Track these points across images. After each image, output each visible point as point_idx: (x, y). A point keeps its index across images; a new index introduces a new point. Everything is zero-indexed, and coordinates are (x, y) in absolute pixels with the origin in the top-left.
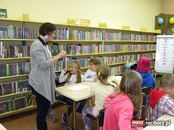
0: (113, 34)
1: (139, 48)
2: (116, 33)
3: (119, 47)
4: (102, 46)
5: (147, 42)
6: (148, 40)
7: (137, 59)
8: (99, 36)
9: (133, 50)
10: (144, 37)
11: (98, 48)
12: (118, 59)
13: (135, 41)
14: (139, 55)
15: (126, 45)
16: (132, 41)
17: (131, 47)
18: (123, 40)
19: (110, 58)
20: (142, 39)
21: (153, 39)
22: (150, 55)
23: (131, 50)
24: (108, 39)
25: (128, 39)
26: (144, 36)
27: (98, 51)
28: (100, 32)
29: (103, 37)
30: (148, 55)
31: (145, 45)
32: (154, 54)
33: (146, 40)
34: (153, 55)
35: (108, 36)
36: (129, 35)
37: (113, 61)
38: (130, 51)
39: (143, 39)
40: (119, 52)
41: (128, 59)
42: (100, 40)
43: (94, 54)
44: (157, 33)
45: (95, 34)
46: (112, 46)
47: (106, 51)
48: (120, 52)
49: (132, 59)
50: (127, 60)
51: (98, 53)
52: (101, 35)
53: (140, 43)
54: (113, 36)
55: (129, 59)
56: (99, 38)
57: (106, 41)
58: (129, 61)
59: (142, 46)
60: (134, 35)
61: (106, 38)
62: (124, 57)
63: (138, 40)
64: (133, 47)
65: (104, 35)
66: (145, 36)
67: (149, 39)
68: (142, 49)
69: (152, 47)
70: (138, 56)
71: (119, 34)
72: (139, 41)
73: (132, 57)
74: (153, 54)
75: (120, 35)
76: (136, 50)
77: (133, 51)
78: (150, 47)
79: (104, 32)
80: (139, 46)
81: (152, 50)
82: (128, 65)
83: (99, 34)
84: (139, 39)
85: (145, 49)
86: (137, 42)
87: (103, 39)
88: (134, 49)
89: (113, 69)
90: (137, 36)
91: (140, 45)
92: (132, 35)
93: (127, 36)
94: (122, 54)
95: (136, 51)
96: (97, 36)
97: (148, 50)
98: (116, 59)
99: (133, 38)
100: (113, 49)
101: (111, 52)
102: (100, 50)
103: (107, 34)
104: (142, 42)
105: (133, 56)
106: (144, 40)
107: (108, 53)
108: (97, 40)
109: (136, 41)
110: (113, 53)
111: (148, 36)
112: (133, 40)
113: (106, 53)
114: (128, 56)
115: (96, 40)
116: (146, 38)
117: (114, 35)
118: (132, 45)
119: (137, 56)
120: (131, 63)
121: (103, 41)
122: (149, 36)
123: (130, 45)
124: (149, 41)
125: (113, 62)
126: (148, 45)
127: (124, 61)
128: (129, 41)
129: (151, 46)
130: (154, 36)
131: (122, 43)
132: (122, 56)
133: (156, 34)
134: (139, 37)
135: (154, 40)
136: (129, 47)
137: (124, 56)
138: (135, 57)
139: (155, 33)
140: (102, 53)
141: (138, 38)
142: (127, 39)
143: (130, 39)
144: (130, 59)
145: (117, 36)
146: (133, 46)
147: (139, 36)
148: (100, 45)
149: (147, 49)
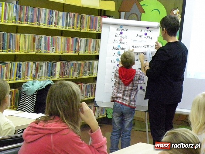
1: (60, 47)
3: (10, 39)
5: (79, 31)
6: (83, 27)
7: (55, 75)
9: (45, 49)
10: (74, 19)
12: (7, 69)
13: (50, 28)
14: (58, 64)
15: (27, 35)
16: (42, 26)
17: (40, 41)
18: (19, 23)
20: (67, 23)
21: (96, 25)
23: (39, 48)
25: (32, 21)
26: (74, 16)
30: (80, 65)
31: (75, 39)
32: (95, 62)
33: (79, 26)
34: (95, 65)
36: (36, 10)
38: (36, 50)
40: (9, 51)
41: (30, 71)
48: (11, 53)
49: (42, 72)
50: (27, 75)
53: (62, 33)
55: (33, 72)
58: (34, 76)
59: (68, 40)
60: (48, 10)
62: (20, 67)
63: (57, 24)
64: (45, 43)
66: (76, 15)
67: (85, 25)
68: (68, 49)
69: (92, 44)
70: (56, 66)
71: (12, 5)
72: (59, 27)
73: (42, 66)
74: (93, 63)
75: (12, 8)
76: (51, 49)
77: (45, 52)
78: (86, 44)
80: (61, 40)
81: (91, 53)
82: (30, 87)
84: (61, 21)
85: (74, 49)
86: (55, 28)
88: (47, 48)
90: (54, 13)
91: (63, 38)
93: (30, 13)
94: (16, 58)
95: (51, 53)
97: (82, 53)
98: (1, 70)
99: (45, 19)
104: (67, 29)
105: (44, 64)
106: (73, 25)
109: (52, 27)
111: (82, 16)
112: (46, 24)
114: (31, 63)
116: (78, 20)
118: (43, 36)
119: (53, 67)
120: (38, 82)
122: (85, 16)
123: (37, 37)
124: (86, 30)
126: (83, 40)
127: (19, 77)
128: (36, 26)
130: (99, 17)
131: (17, 30)
132: (16, 64)
133: (103, 13)
134: (61, 18)
135: (98, 27)
136: (34, 41)
137: (21, 63)
138: (50, 68)
141: (58, 20)
142: (30, 19)
143: (39, 20)
144: (37, 71)
145: (5, 10)
146: (45, 39)
147: (61, 13)
149: (79, 49)
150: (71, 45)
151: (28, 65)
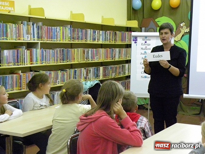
0: (56, 28)
1: (101, 56)
2: (62, 27)
3: (68, 53)
4: (37, 52)
5: (114, 43)
6: (117, 41)
7: (99, 76)
8: (32, 32)
9: (92, 58)
10: (110, 35)
11: (31, 55)
12: (67, 74)
14: (101, 68)
15: (79, 49)
16: (88, 42)
17: (88, 52)
18: (73, 41)
19: (52, 72)
20: (105, 39)
21: (125, 38)
22: (120, 68)
23: (87, 58)
24: (47, 38)
25: (82, 39)
26: (110, 33)
27: (31, 60)
28: (33, 25)
29: (38, 33)
30: (116, 67)
31: (111, 50)
32: (127, 65)
33: (114, 40)
34: (126, 67)
35: (48, 32)
36: (84, 31)
37: (57, 78)
38: (85, 60)
39: (108, 38)
40: (68, 62)
41: (82, 75)
42: (34, 40)
43: (24, 66)
44: (130, 28)
45: (25, 28)
46: (56, 51)
47: (44, 61)
49: (91, 75)
50: (81, 78)
51: (31, 64)
52: (36, 29)
53: (102, 46)
54: (56, 33)
55: (85, 75)
56: (32, 35)
57: (45, 42)
58: (86, 78)
59: (107, 51)
60: (92, 30)
61: (44, 36)
62: (76, 72)
63: (99, 40)
64: (91, 54)
65: (40, 30)
66: (112, 32)
67: (118, 39)
68: (107, 57)
70: (100, 70)
71: (67, 29)
72: (101, 42)
73: (90, 71)
75: (68, 31)
76: (96, 58)
77: (92, 60)
78: (120, 53)
79: (40, 24)
80: (102, 51)
81: (123, 58)
83: (32, 28)
85: (111, 56)
86: (98, 43)
87: (38, 37)
88: (93, 58)
89: (57, 94)
90: (97, 32)
91: (103, 49)
92: (89, 31)
93: (80, 33)
94: (72, 66)
95: (96, 61)
96: (28, 33)
97: (117, 59)
98: (63, 75)
99: (90, 37)
100: (57, 57)
101: (53, 62)
102: (35, 59)
103: (45, 28)
104: (106, 43)
105: (92, 69)
106: (110, 40)
107: (47, 64)
108: (29, 39)
109: (96, 42)
110: (58, 64)
111: (115, 33)
112: (91, 41)
113: (44, 64)
114: (83, 69)
115: (27, 39)
116: (113, 36)
117: (58, 30)
118: (90, 49)
119: (98, 70)
121: (39, 42)
122: (118, 32)
123: (86, 50)
124: (119, 42)
125: (58, 81)
126: (117, 50)
128: (85, 42)
129: (122, 52)
130: (127, 33)
132: (73, 70)
133: (129, 30)
134: (101, 35)
135: (127, 40)
136: (84, 53)
137: (76, 69)
138: (96, 72)
139: (128, 27)
140: (37, 64)
141: (99, 37)
142: (80, 38)
143: (86, 38)
144: (87, 74)
145: (63, 32)
146: (91, 51)
147: (101, 32)
148: (34, 49)
149: (115, 57)
150: (109, 54)
151: (81, 70)
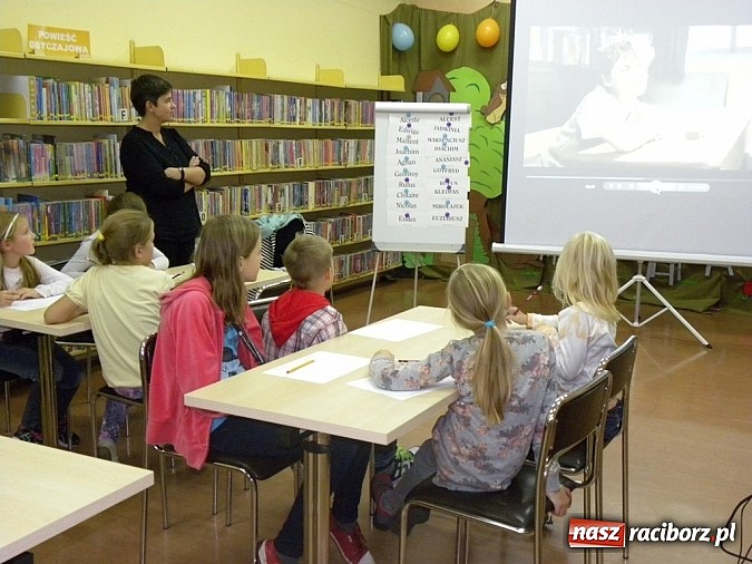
1: (312, 156)
2: (208, 91)
3: (225, 149)
5: (344, 128)
6: (350, 122)
7: (307, 203)
9: (286, 161)
10: (332, 110)
12: (223, 199)
13: (292, 126)
14: (312, 185)
15: (254, 141)
16: (277, 125)
17: (276, 149)
18: (238, 122)
20: (321, 117)
22: (360, 184)
23: (275, 161)
25: (260, 118)
26: (333, 104)
30: (350, 183)
31: (336, 142)
33: (342, 120)
36: (266, 99)
38: (271, 165)
39: (329, 115)
40: (225, 169)
41: (264, 200)
43: (115, 180)
44: (389, 92)
45: (115, 93)
48: (228, 173)
50: (260, 207)
54: (193, 105)
55: (270, 202)
58: (272, 208)
59: (326, 145)
60: (286, 97)
62: (246, 194)
63: (303, 119)
64: (285, 151)
66: (337, 102)
67: (352, 118)
68: (327, 160)
69: (368, 148)
70: (307, 189)
71: (222, 94)
72: (309, 125)
73: (283, 191)
75: (224, 98)
76: (297, 161)
77: (286, 167)
78: (358, 149)
80: (313, 145)
81: (368, 163)
82: (264, 225)
84: (310, 114)
85: (336, 158)
86: (301, 127)
88: (289, 160)
90: (298, 101)
91: (316, 141)
92: (278, 99)
93: (255, 104)
94: (241, 180)
95: (298, 168)
96: (122, 104)
97: (351, 163)
98: (214, 201)
99: (282, 112)
104: (323, 127)
105: (287, 187)
106: (332, 120)
108: (126, 118)
109: (297, 125)
111: (347, 103)
112: (285, 121)
114: (264, 187)
115: (120, 118)
116: (340, 111)
117: (198, 97)
118: (282, 141)
119: (303, 189)
120: (275, 216)
122: (352, 102)
123: (271, 143)
124: (356, 126)
126: (352, 143)
127: (246, 210)
128: (268, 125)
129: (365, 147)
131: (241, 133)
132: (238, 190)
133: (386, 96)
134: (309, 108)
136: (267, 149)
137: (247, 187)
138: (297, 193)
139: (382, 92)
141: (306, 113)
142: (256, 115)
143: (271, 116)
144: (275, 199)
145: (212, 102)
146: (285, 145)
147: (309, 101)
149: (345, 159)
150: (330, 152)
151: (260, 189)
